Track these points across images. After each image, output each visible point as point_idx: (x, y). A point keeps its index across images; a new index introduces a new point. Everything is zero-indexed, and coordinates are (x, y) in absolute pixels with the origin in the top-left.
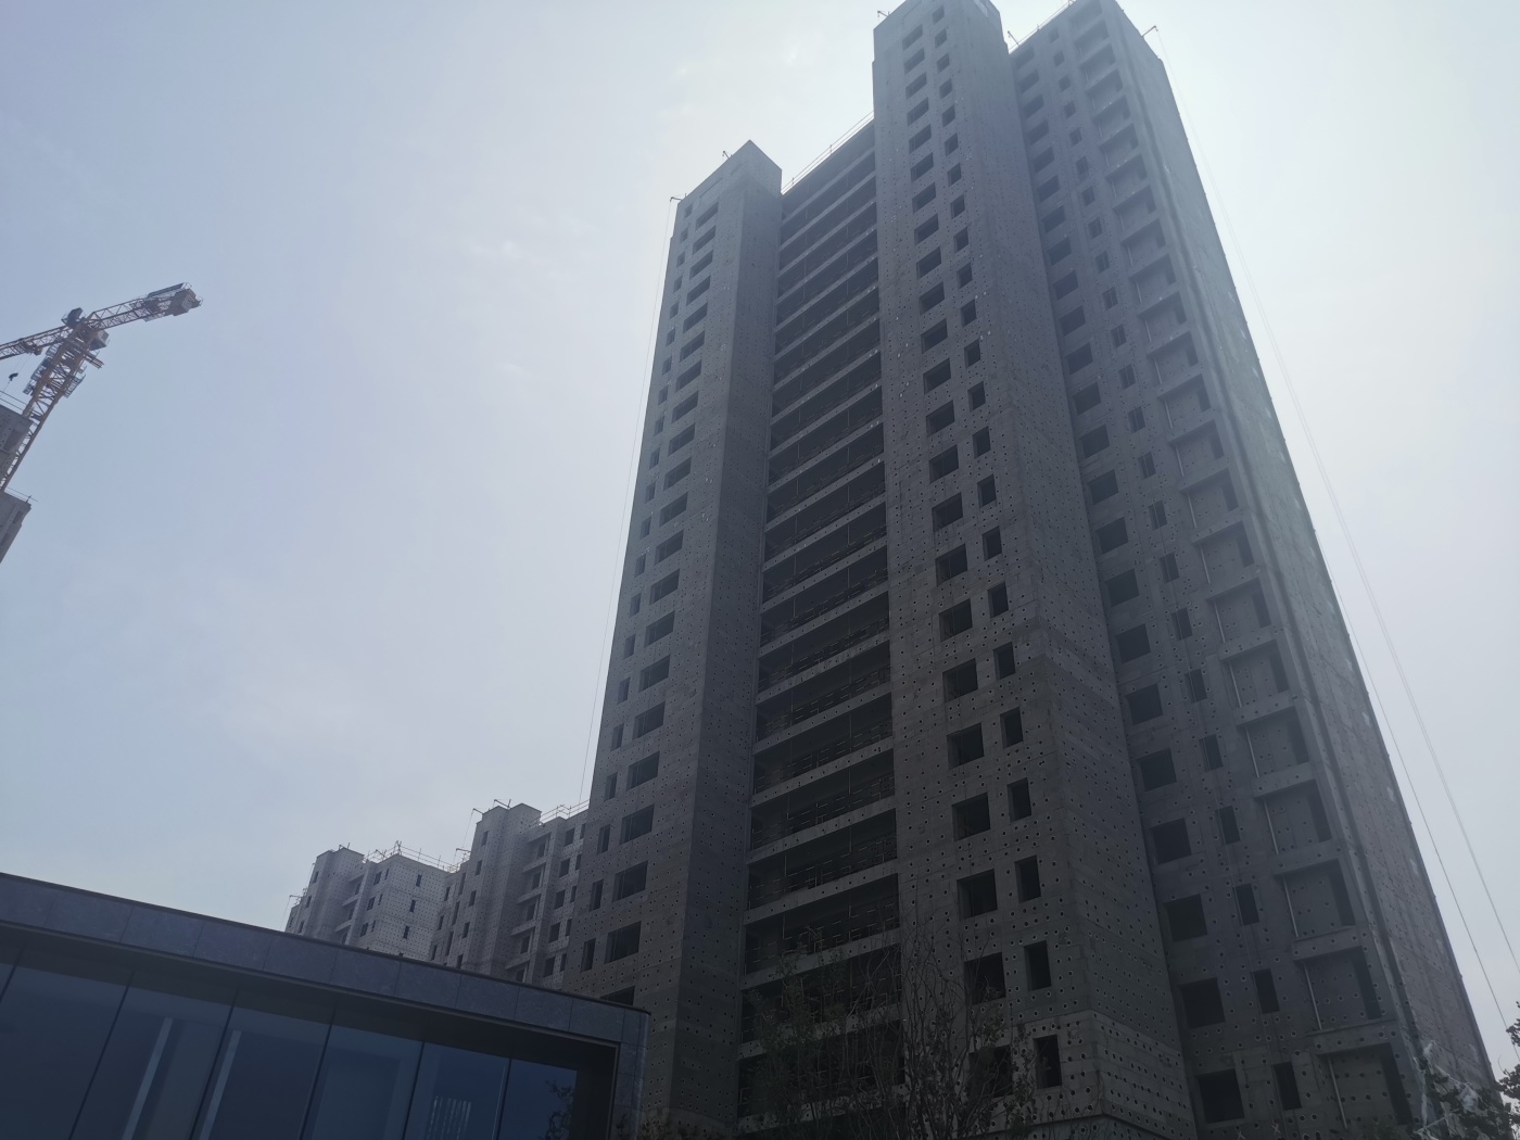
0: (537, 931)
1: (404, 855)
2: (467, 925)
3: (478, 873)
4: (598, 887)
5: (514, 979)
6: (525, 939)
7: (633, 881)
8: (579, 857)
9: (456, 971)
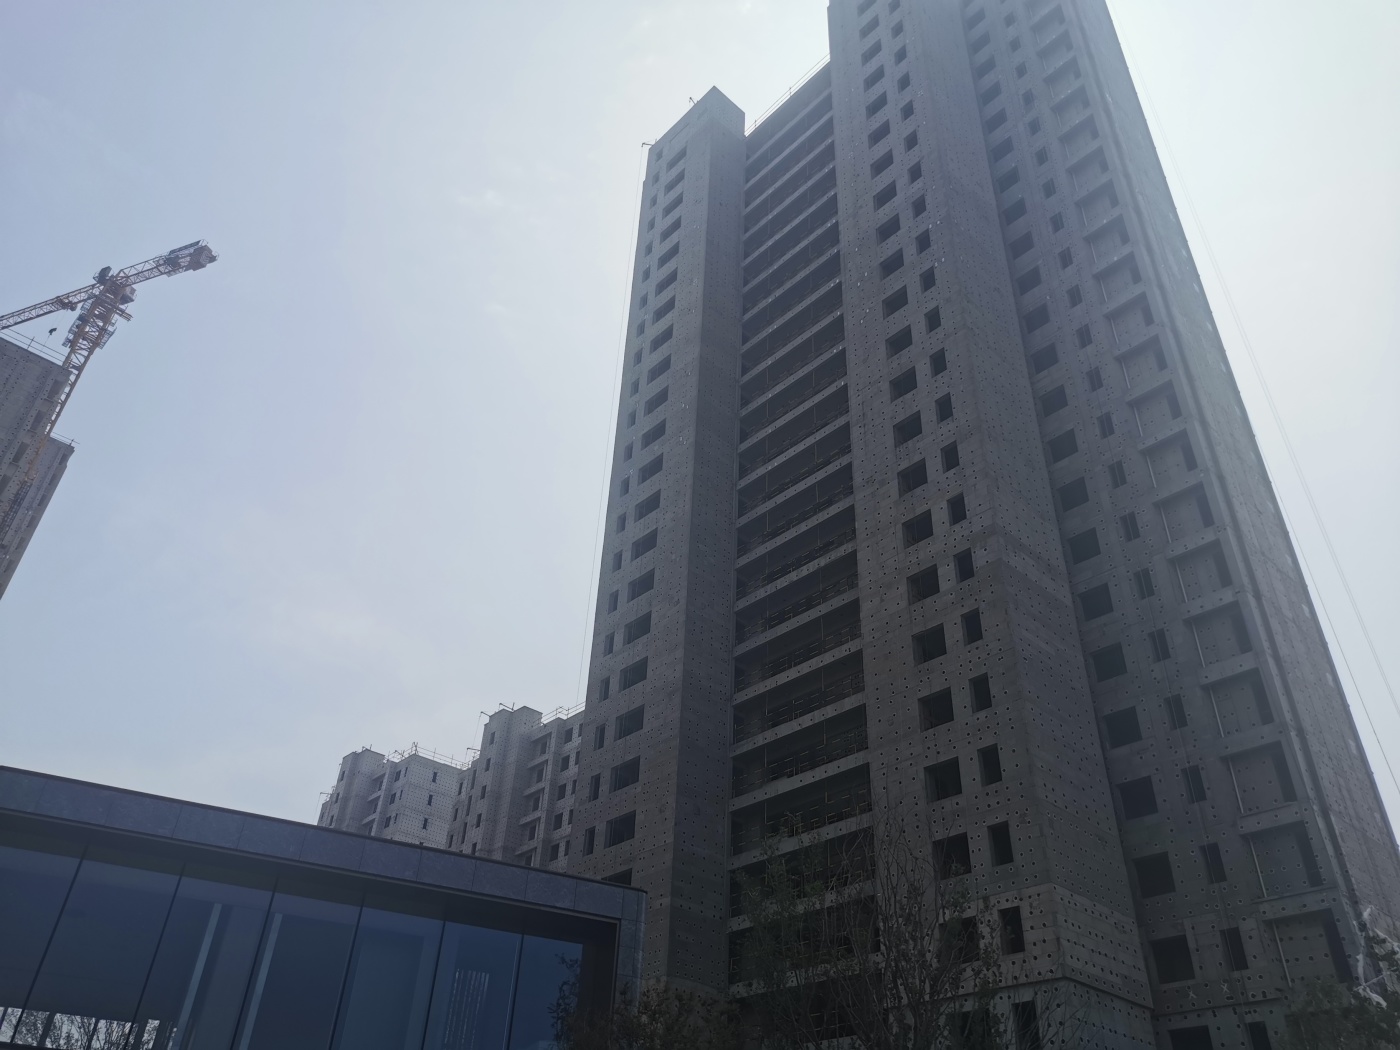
0: (543, 820)
1: (420, 754)
2: (480, 816)
3: (487, 769)
4: (596, 780)
5: (523, 863)
6: (531, 828)
7: (626, 775)
8: (578, 753)
9: (471, 857)
